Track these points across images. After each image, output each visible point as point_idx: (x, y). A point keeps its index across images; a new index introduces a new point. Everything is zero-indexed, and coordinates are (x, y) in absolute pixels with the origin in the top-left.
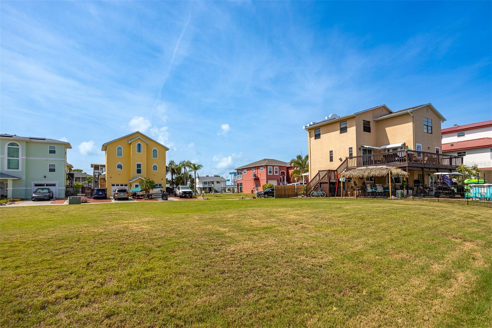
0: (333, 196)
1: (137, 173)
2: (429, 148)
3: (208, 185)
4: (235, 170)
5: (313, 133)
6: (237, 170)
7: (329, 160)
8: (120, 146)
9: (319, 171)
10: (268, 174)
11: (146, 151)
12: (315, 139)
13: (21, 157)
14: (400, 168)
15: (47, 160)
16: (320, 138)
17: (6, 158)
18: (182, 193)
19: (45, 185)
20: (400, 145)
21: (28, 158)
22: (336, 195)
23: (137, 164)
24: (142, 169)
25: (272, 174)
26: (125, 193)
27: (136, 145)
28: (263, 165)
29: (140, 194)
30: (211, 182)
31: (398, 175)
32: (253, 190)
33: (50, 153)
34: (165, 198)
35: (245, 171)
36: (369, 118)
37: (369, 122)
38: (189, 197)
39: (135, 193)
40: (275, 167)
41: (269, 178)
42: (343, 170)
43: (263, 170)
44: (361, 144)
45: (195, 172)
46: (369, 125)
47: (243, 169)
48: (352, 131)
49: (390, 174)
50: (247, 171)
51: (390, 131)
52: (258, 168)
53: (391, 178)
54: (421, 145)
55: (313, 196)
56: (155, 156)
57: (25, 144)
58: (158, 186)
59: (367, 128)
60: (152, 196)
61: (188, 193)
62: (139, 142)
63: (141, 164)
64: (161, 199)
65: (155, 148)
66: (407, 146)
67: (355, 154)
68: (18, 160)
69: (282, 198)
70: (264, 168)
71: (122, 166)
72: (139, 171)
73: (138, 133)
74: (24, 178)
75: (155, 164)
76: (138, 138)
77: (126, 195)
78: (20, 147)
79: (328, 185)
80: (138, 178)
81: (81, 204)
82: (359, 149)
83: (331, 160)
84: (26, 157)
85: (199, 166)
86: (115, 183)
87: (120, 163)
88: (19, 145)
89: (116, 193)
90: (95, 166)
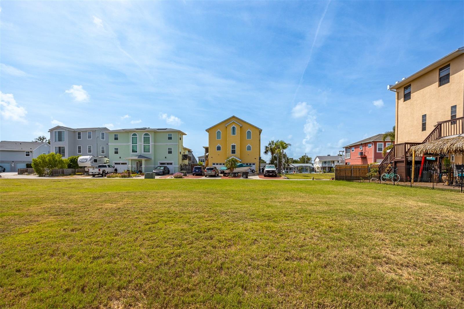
1: (232, 153)
3: (328, 165)
4: (344, 148)
5: (402, 94)
6: (346, 148)
7: (421, 129)
8: (219, 130)
10: (377, 151)
11: (239, 133)
12: (405, 101)
13: (151, 143)
15: (167, 145)
16: (411, 98)
17: (143, 144)
19: (166, 164)
21: (155, 144)
23: (232, 145)
24: (236, 149)
25: (382, 152)
26: (212, 171)
27: (231, 128)
28: (372, 141)
29: (226, 172)
30: (332, 161)
33: (168, 139)
34: (246, 176)
35: (353, 149)
40: (387, 143)
41: (377, 156)
43: (371, 147)
47: (351, 147)
50: (355, 148)
52: (365, 145)
55: (384, 180)
56: (249, 137)
57: (153, 133)
58: (245, 165)
60: (238, 174)
62: (234, 126)
63: (235, 145)
64: (242, 177)
65: (249, 130)
67: (460, 116)
68: (150, 145)
70: (372, 145)
71: (220, 147)
72: (233, 152)
73: (234, 117)
74: (153, 159)
75: (249, 145)
76: (233, 122)
79: (404, 164)
80: (232, 158)
83: (424, 128)
85: (287, 144)
86: (216, 163)
87: (219, 145)
88: (150, 135)
89: (205, 171)
90: (206, 148)
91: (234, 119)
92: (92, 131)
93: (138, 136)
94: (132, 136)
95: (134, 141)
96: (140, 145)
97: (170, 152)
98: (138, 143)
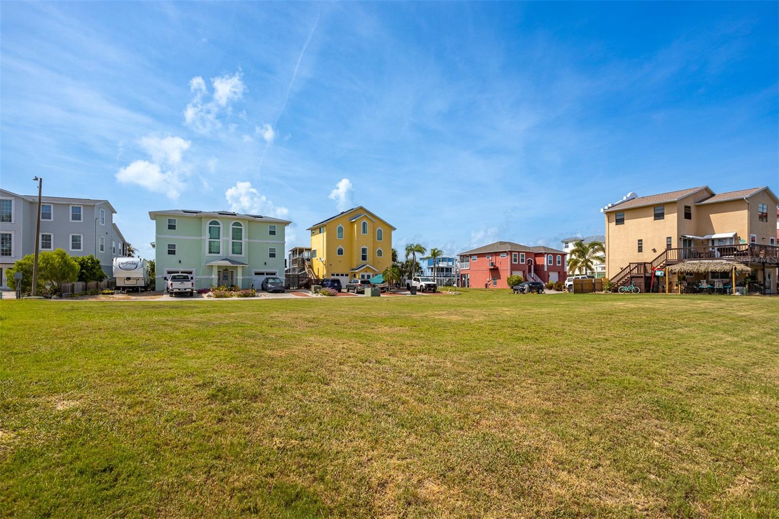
0: (648, 291)
1: (362, 260)
2: (763, 239)
4: (458, 256)
5: (613, 217)
6: (460, 256)
7: (637, 251)
8: (340, 225)
9: (630, 263)
10: (513, 263)
11: (371, 231)
12: (616, 225)
13: (244, 240)
14: (741, 263)
15: (267, 243)
16: (624, 224)
18: (425, 286)
19: (265, 274)
20: (731, 235)
21: (251, 241)
22: (651, 291)
23: (362, 249)
24: (367, 254)
25: (517, 263)
27: (361, 224)
28: (507, 250)
31: (742, 270)
32: (487, 284)
33: (270, 234)
34: (413, 292)
35: (475, 257)
36: (690, 203)
37: (689, 207)
39: (374, 285)
40: (521, 253)
41: (514, 268)
42: (661, 263)
43: (505, 257)
44: (682, 233)
46: (690, 211)
47: (471, 255)
48: (672, 219)
49: (734, 270)
50: (478, 257)
51: (715, 218)
52: (497, 254)
53: (735, 274)
54: (755, 235)
55: (622, 292)
56: (380, 238)
57: (247, 223)
59: (688, 216)
61: (432, 287)
62: (364, 221)
63: (366, 249)
64: (409, 293)
65: (379, 228)
66: (739, 237)
67: (674, 245)
68: (241, 243)
69: (584, 293)
70: (507, 255)
71: (342, 250)
72: (364, 258)
73: (361, 208)
74: (247, 265)
75: (380, 248)
76: (363, 215)
80: (365, 267)
81: (382, 295)
82: (679, 239)
83: (640, 249)
84: (249, 239)
85: (438, 252)
86: (335, 272)
87: (340, 247)
88: (242, 224)
89: (360, 285)
90: (299, 249)
91: (361, 211)
92: (84, 206)
93: (221, 226)
94: (208, 226)
95: (215, 233)
96: (225, 241)
97: (272, 255)
98: (223, 236)
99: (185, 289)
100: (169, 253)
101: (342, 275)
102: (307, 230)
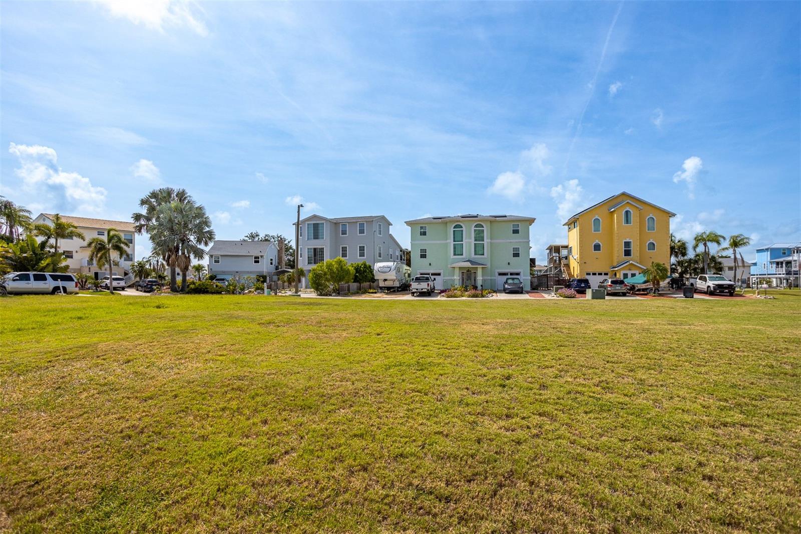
1: (625, 256)
8: (597, 217)
11: (638, 220)
13: (486, 241)
15: (511, 242)
17: (473, 242)
18: (714, 287)
19: (509, 274)
21: (492, 241)
23: (625, 242)
24: (632, 249)
26: (622, 285)
27: (623, 213)
29: (641, 288)
33: (513, 233)
34: (688, 294)
38: (728, 294)
39: (633, 286)
45: (735, 250)
56: (651, 228)
57: (489, 224)
61: (726, 288)
62: (628, 209)
63: (631, 242)
64: (682, 295)
65: (651, 216)
68: (483, 244)
71: (600, 246)
72: (628, 253)
73: (624, 194)
74: (489, 266)
75: (651, 241)
76: (625, 202)
77: (624, 289)
78: (485, 229)
80: (628, 263)
84: (491, 239)
85: (742, 239)
86: (591, 271)
87: (597, 241)
88: (484, 226)
89: (610, 285)
90: (554, 247)
91: (624, 196)
92: (366, 222)
93: (464, 229)
94: (452, 229)
95: (458, 236)
96: (468, 243)
97: (516, 255)
98: (466, 239)
99: (422, 289)
100: (421, 257)
101: (594, 274)
102: (563, 225)
